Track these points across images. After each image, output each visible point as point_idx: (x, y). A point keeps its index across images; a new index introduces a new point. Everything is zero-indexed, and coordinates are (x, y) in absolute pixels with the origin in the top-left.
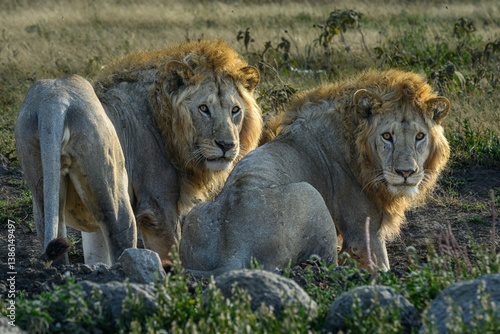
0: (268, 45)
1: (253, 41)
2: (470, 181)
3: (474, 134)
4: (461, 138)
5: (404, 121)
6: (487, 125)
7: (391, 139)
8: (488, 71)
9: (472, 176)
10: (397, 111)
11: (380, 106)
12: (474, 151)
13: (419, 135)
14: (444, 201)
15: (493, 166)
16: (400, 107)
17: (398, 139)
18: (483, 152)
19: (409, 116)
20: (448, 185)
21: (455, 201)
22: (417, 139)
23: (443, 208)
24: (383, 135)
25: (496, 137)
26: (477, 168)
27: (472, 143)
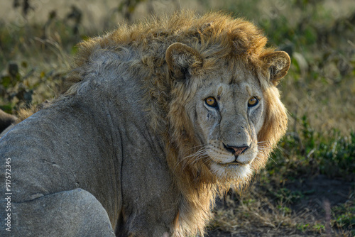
0: (53, 15)
1: (33, 9)
2: (307, 194)
3: (315, 134)
4: (297, 139)
5: (233, 82)
6: (332, 123)
7: (216, 106)
8: (337, 54)
9: (310, 187)
10: (223, 70)
11: (201, 65)
12: (313, 156)
13: (251, 100)
14: (273, 219)
15: (338, 176)
16: (227, 64)
17: (226, 105)
18: (325, 157)
19: (240, 75)
20: (278, 199)
21: (287, 219)
22: (250, 106)
23: (272, 228)
24: (205, 100)
25: (343, 138)
26: (317, 178)
27: (311, 146)
